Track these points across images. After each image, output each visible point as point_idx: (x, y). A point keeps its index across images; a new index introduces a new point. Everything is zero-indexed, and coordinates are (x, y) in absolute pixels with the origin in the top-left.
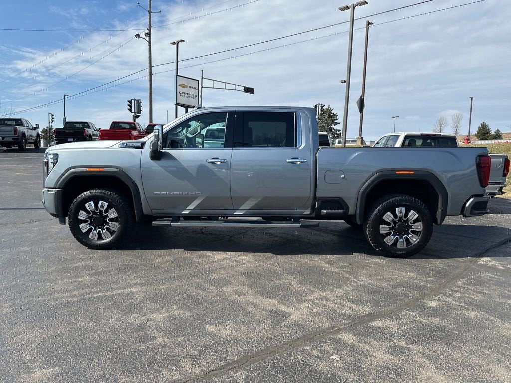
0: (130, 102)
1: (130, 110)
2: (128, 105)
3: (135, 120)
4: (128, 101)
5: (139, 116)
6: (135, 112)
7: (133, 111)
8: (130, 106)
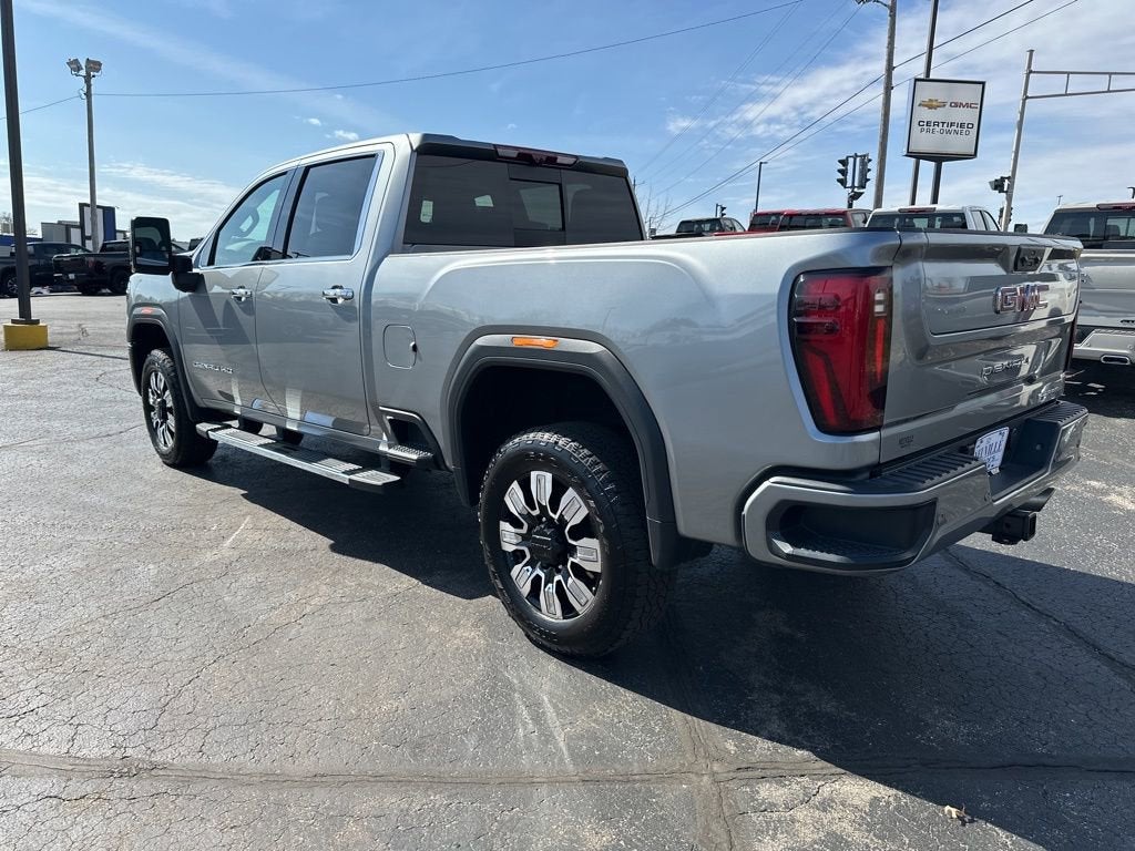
0: (844, 162)
1: (843, 182)
2: (839, 171)
3: (850, 205)
4: (840, 161)
5: (862, 193)
6: (853, 187)
7: (849, 184)
8: (843, 172)
